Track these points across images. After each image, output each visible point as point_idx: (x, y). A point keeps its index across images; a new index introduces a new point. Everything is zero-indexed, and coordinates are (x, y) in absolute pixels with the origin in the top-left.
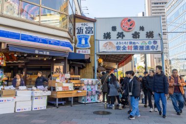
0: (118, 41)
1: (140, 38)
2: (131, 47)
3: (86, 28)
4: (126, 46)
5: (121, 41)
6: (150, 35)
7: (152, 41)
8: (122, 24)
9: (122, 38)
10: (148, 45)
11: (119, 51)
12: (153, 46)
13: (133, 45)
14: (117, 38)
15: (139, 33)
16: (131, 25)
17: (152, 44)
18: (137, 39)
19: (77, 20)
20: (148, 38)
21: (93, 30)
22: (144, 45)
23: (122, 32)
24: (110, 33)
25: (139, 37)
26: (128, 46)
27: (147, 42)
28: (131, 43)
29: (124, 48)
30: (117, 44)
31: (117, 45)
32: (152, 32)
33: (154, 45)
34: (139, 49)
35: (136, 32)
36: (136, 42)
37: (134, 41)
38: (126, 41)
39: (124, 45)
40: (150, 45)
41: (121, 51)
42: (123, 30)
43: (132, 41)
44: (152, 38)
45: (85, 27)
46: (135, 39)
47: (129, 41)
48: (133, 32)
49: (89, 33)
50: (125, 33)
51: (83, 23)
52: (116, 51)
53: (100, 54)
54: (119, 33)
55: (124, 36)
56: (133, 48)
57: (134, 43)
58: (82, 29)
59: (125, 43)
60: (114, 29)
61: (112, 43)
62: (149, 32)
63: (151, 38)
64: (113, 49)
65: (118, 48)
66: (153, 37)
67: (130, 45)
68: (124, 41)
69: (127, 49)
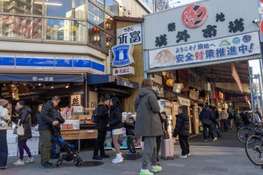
0: (179, 47)
1: (217, 36)
2: (201, 53)
3: (131, 34)
4: (193, 52)
5: (183, 46)
6: (237, 26)
7: (241, 37)
8: (183, 16)
9: (186, 41)
10: (232, 45)
11: (181, 63)
12: (243, 46)
13: (204, 50)
14: (178, 41)
15: (215, 27)
16: (199, 16)
17: (242, 43)
18: (213, 37)
19: (118, 24)
20: (232, 34)
21: (140, 35)
22: (225, 47)
23: (186, 31)
24: (165, 35)
25: (215, 35)
26: (197, 53)
27: (230, 40)
28: (200, 46)
29: (189, 57)
30: (177, 51)
31: (178, 54)
32: (241, 20)
33: (246, 44)
34: (215, 55)
35: (209, 27)
36: (210, 43)
37: (206, 43)
38: (193, 45)
39: (189, 51)
40: (237, 46)
41: (185, 62)
42: (187, 26)
43: (203, 43)
44: (241, 31)
45: (129, 33)
46: (208, 38)
47: (197, 44)
48: (204, 27)
49: (135, 41)
50: (190, 32)
51: (127, 28)
52: (176, 64)
53: (152, 71)
54: (179, 33)
55: (189, 36)
56: (205, 56)
57: (206, 46)
58: (126, 37)
59: (191, 48)
60: (172, 27)
61: (169, 52)
62: (233, 21)
63: (238, 32)
64: (171, 61)
65: (179, 58)
66: (242, 29)
67: (199, 51)
68: (188, 46)
69: (194, 58)
